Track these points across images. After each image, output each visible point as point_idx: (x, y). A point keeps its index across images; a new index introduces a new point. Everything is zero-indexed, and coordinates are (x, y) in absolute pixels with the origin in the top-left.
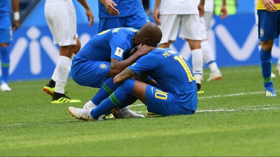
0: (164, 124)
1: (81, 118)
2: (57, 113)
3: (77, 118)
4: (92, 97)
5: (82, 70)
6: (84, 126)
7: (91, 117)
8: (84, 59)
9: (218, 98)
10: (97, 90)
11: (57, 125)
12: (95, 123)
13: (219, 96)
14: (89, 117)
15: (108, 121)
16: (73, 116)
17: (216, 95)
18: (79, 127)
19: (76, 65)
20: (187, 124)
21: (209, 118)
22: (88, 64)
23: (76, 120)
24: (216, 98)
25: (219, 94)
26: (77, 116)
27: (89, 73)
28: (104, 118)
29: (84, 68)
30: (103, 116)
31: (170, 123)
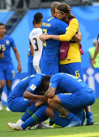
0: (65, 132)
1: (16, 129)
2: (2, 126)
3: (13, 129)
4: (21, 117)
5: (14, 103)
6: (18, 133)
7: (21, 128)
8: (14, 97)
9: (97, 116)
10: (24, 113)
11: (2, 133)
12: (24, 132)
13: (97, 115)
14: (20, 128)
15: (32, 131)
16: (11, 128)
17: (96, 114)
18: (14, 134)
19: (10, 100)
20: (78, 132)
21: (91, 128)
22: (17, 99)
23: (12, 130)
24: (96, 116)
25: (97, 114)
26: (13, 128)
27: (18, 104)
28: (29, 129)
29: (15, 102)
30: (28, 127)
31: (68, 131)
